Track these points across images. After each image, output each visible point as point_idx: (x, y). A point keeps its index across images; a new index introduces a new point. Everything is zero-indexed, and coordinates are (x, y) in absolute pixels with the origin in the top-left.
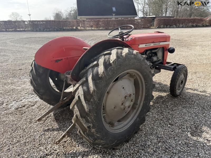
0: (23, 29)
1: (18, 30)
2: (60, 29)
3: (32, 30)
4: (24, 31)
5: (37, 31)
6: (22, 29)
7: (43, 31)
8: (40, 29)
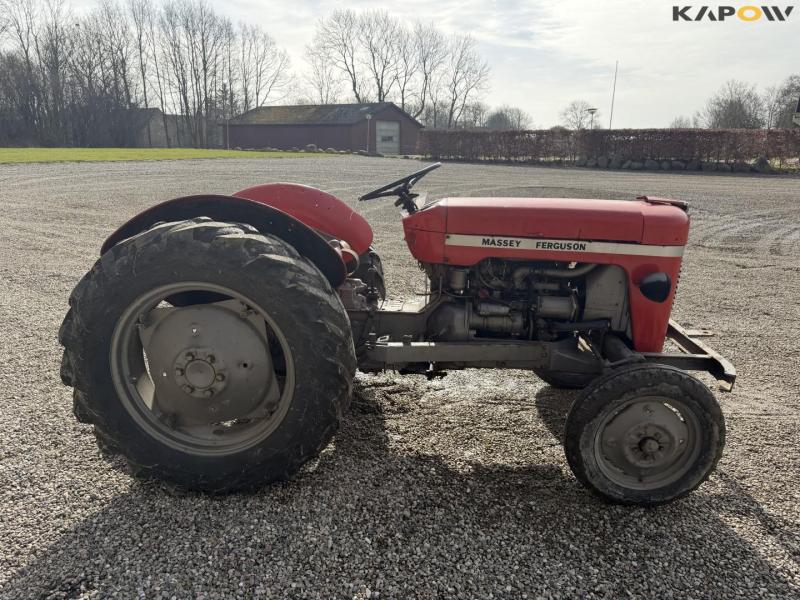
0: (558, 159)
1: (542, 159)
2: (683, 165)
3: (582, 163)
4: (559, 164)
5: (597, 167)
6: (552, 159)
7: (619, 167)
8: (610, 161)
